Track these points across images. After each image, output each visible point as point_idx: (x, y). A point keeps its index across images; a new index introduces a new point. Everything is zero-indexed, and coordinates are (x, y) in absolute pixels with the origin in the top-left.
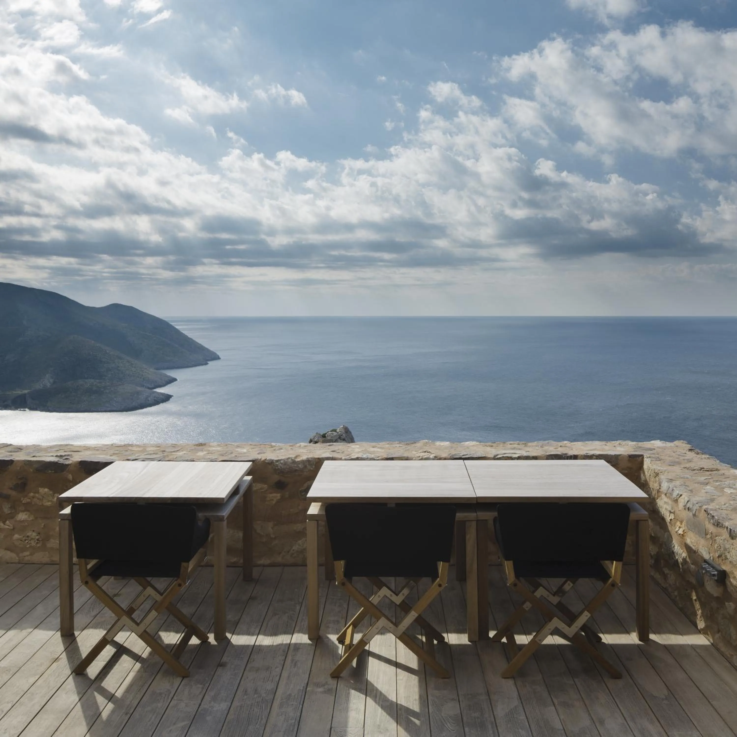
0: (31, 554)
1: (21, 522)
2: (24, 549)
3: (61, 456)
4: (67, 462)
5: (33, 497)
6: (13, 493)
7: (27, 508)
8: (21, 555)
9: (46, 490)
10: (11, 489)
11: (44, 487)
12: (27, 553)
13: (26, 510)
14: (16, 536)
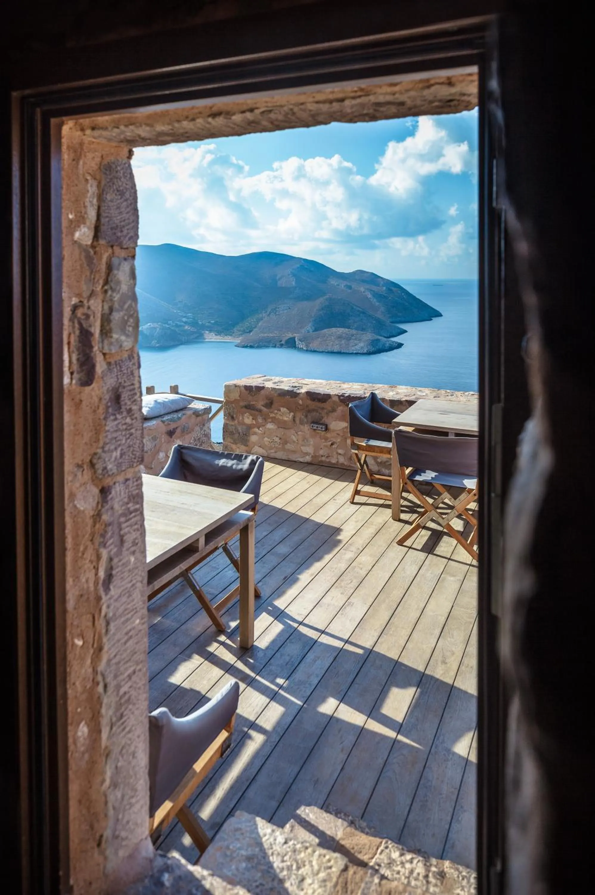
0: (276, 452)
1: (269, 429)
2: (271, 448)
3: (296, 387)
4: (298, 391)
5: (277, 413)
6: (264, 409)
7: (274, 420)
8: (269, 452)
9: (285, 409)
10: (263, 406)
11: (283, 407)
12: (273, 451)
13: (272, 422)
14: (266, 439)
